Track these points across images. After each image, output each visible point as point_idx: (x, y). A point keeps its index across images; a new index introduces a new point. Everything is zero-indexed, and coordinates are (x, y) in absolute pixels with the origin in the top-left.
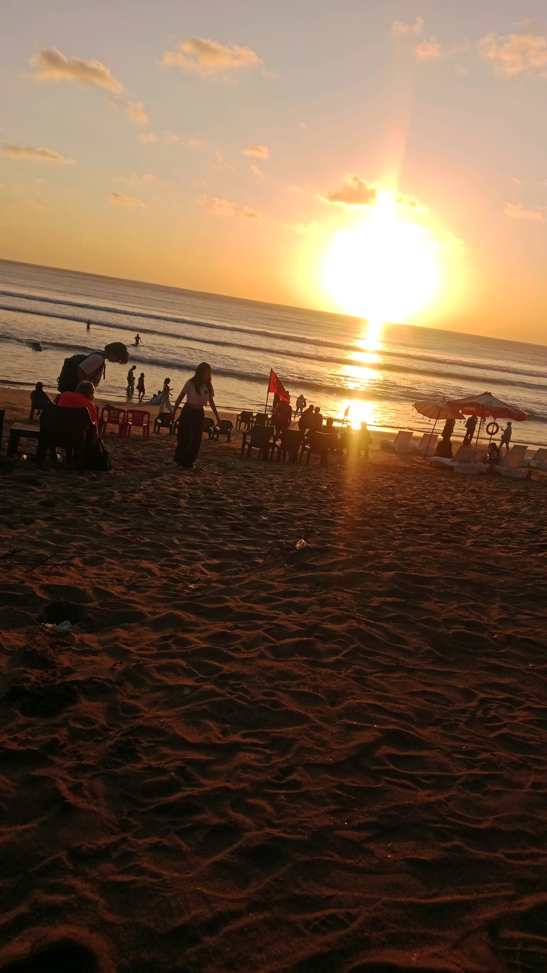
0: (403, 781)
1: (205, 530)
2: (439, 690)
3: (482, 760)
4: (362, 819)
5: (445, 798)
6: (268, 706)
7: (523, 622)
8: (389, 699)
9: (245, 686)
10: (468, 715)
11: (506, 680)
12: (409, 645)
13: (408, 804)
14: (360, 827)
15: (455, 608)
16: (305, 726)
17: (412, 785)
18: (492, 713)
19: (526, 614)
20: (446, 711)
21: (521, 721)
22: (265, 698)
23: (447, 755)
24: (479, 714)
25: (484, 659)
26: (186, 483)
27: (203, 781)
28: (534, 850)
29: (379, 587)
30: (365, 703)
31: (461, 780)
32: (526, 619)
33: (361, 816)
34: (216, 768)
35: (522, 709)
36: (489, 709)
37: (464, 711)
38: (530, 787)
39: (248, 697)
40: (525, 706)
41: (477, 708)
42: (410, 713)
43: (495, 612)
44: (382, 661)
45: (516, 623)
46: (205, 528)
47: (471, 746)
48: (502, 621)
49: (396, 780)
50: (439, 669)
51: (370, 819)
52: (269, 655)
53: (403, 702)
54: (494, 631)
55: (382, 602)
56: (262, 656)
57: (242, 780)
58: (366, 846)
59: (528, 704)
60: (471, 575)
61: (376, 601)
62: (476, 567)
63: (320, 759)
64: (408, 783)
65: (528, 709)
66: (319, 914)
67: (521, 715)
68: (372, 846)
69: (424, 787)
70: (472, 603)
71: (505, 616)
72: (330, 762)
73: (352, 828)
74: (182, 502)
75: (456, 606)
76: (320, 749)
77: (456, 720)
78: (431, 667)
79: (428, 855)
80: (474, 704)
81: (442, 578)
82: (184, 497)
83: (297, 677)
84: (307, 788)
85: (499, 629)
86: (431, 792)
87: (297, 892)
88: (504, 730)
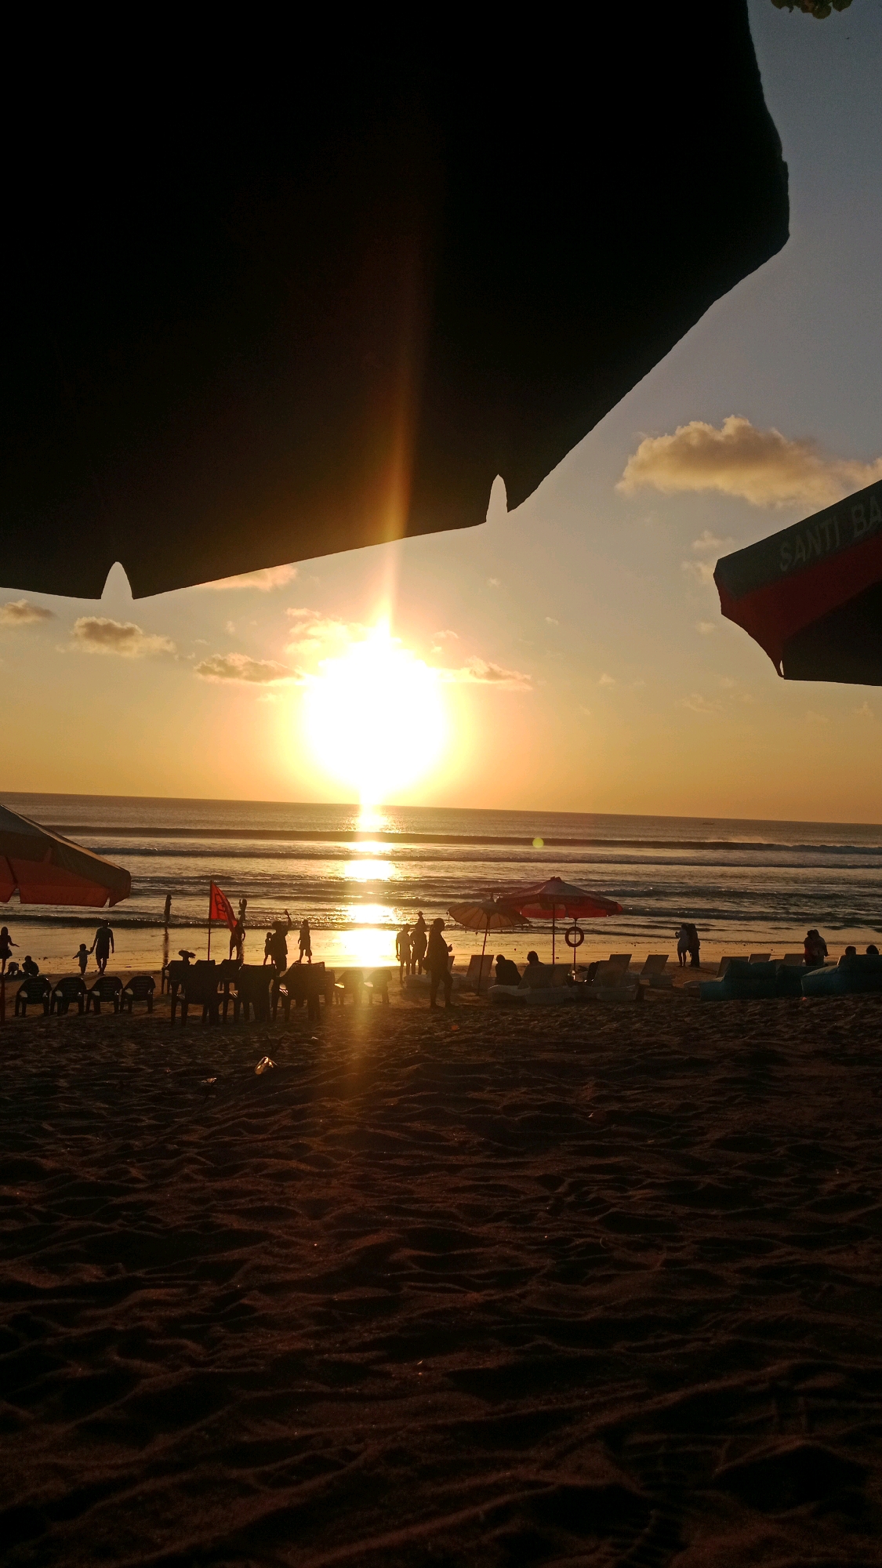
0: (440, 1285)
1: (101, 1108)
2: (502, 1183)
3: (577, 1246)
4: (368, 1337)
5: (517, 1295)
6: (195, 1230)
7: (632, 1097)
8: (417, 1201)
9: (152, 1214)
10: (551, 1202)
11: (612, 1160)
12: (448, 1141)
13: (451, 1308)
14: (364, 1347)
15: (522, 1093)
16: (265, 1244)
17: (457, 1287)
18: (592, 1196)
19: (637, 1089)
20: (516, 1203)
21: (640, 1199)
22: (187, 1222)
23: (518, 1247)
24: (570, 1199)
25: (574, 1143)
26: (70, 1060)
27: (62, 1329)
28: (676, 1337)
29: (397, 1086)
30: (371, 1207)
31: (544, 1271)
32: (638, 1093)
33: (366, 1335)
34: (89, 1313)
35: (640, 1189)
36: (588, 1193)
37: (544, 1199)
38: (661, 1266)
39: (159, 1226)
40: (644, 1183)
41: (567, 1194)
42: (454, 1210)
43: (588, 1092)
44: (401, 1162)
45: (620, 1099)
46: (102, 1105)
47: (560, 1234)
48: (599, 1099)
49: (431, 1285)
50: (500, 1161)
51: (382, 1335)
52: (200, 1177)
53: (440, 1200)
54: (589, 1111)
55: (400, 1100)
56: (187, 1178)
57: (141, 1319)
58: (376, 1368)
59: (649, 1180)
60: (545, 1056)
61: (392, 1102)
62: (555, 1048)
63: (289, 1277)
64: (451, 1286)
65: (651, 1186)
66: (287, 1461)
67: (637, 1194)
68: (389, 1367)
69: (478, 1289)
70: (550, 1086)
71: (604, 1092)
72: (309, 1276)
73: (350, 1350)
74: (63, 1083)
75: (524, 1089)
76: (292, 1266)
77: (532, 1210)
78: (485, 1160)
79: (490, 1363)
80: (561, 1189)
81: (499, 1063)
82: (64, 1077)
83: (249, 1193)
84: (265, 1312)
85: (595, 1108)
86: (492, 1292)
87: (246, 1438)
88: (612, 1210)
